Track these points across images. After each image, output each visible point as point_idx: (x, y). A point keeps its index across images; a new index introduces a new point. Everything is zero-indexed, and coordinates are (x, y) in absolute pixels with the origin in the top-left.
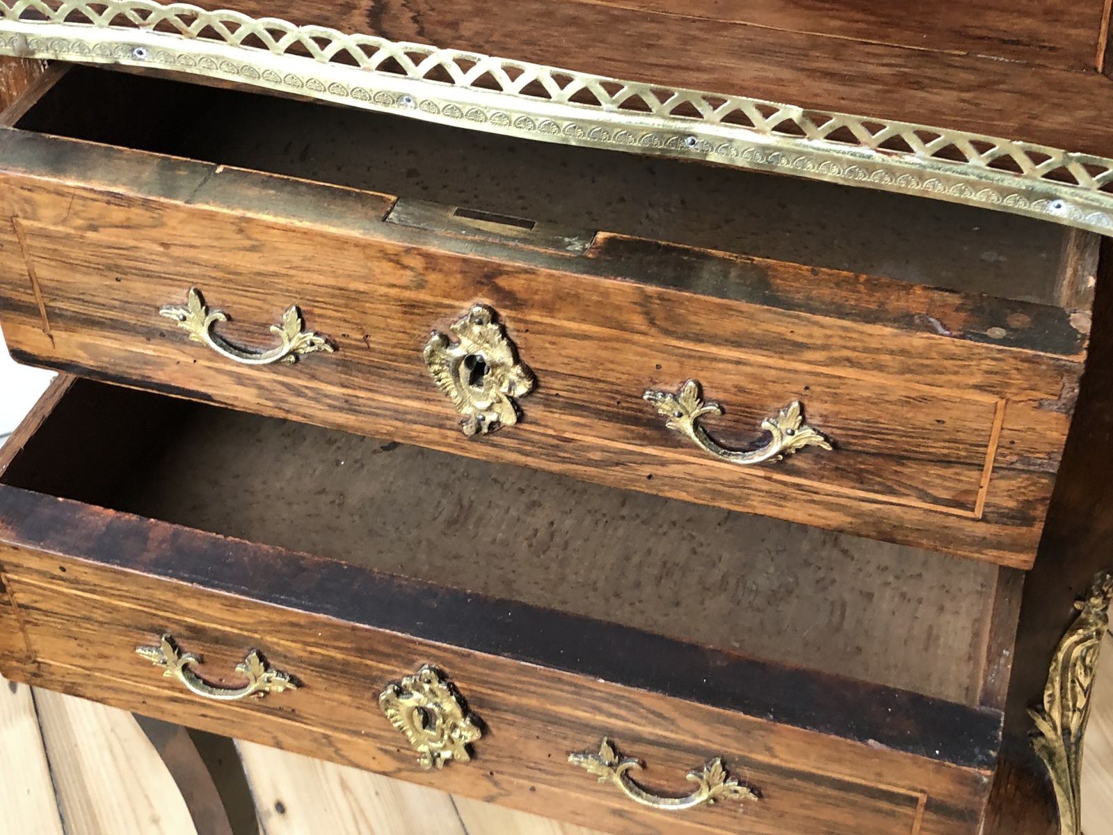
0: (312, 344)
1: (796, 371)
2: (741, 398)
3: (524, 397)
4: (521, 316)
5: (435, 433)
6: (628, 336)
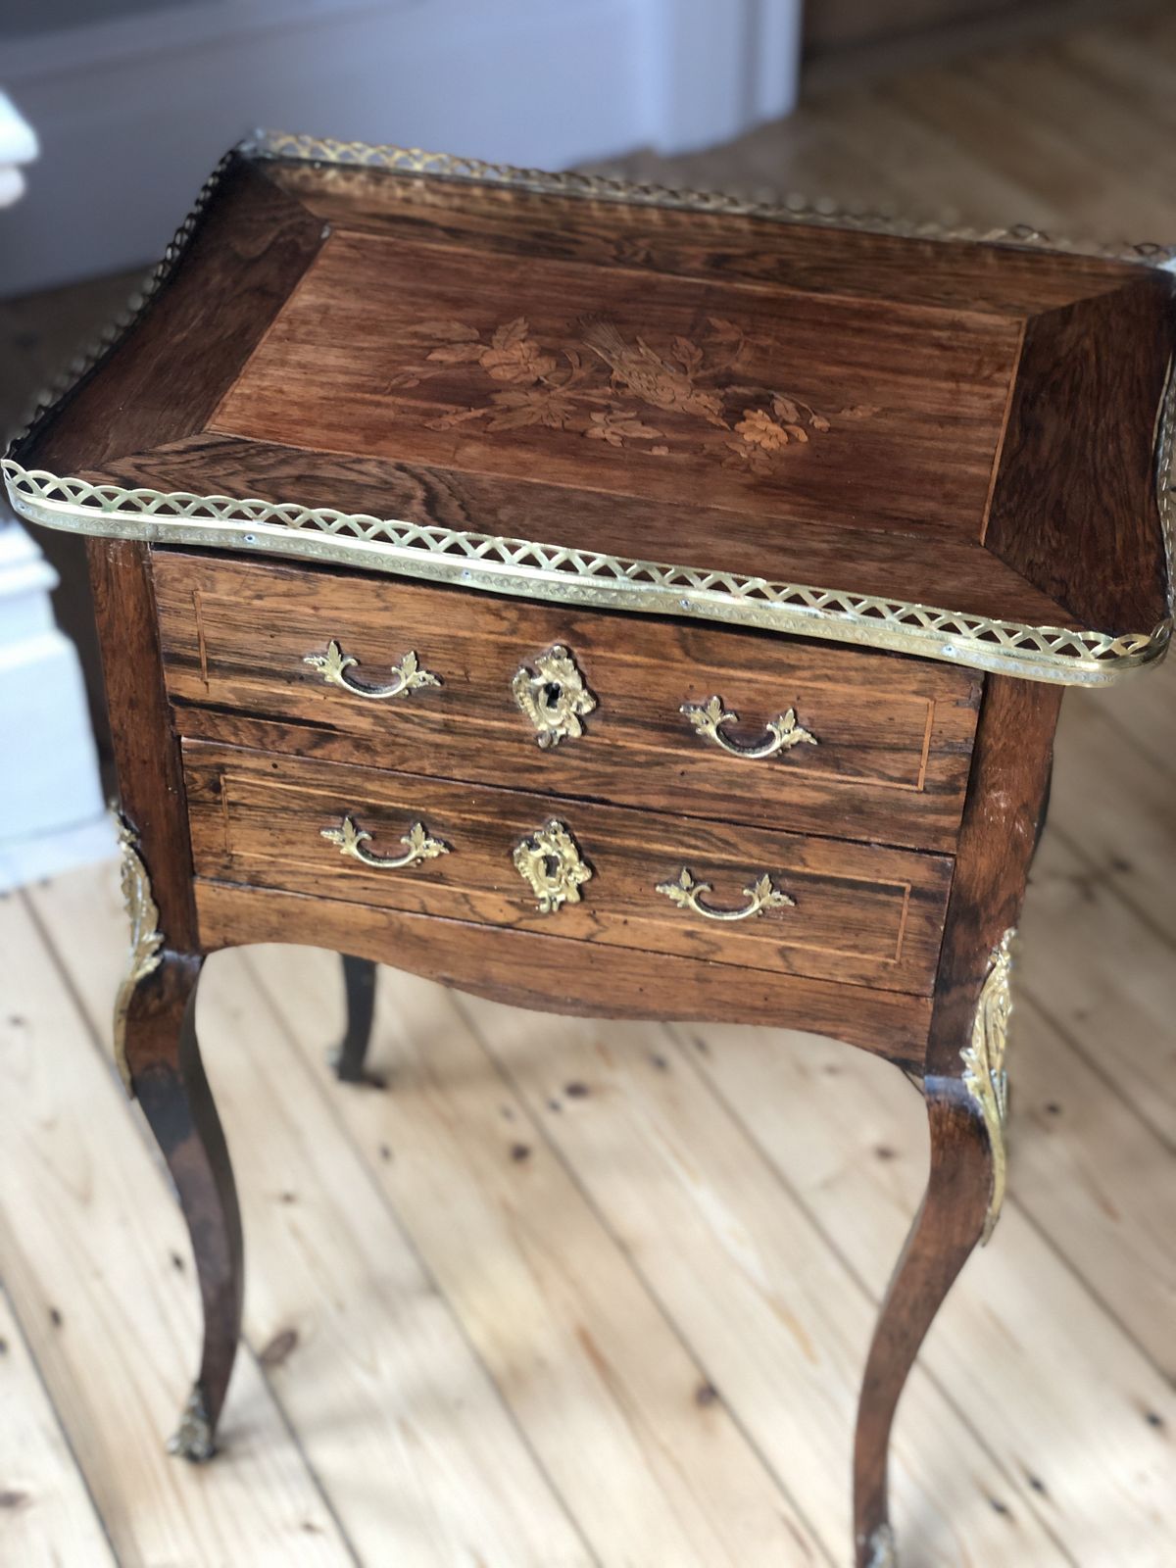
0: (424, 679)
1: (790, 686)
2: (752, 708)
3: (588, 714)
4: (589, 652)
5: (515, 747)
6: (670, 664)
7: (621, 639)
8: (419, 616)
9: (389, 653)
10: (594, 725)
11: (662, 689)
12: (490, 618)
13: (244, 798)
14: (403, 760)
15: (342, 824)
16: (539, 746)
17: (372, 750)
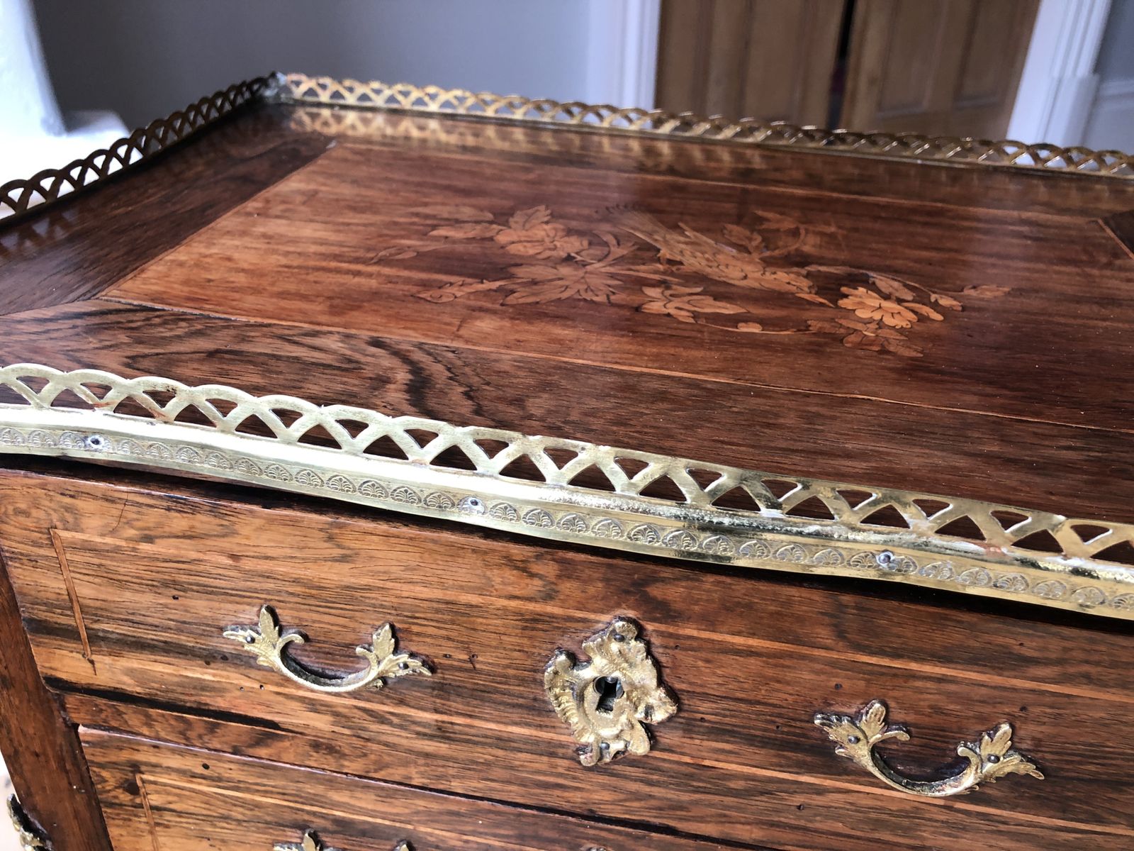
0: (406, 666)
1: (1015, 690)
2: (938, 720)
3: (661, 723)
4: (671, 630)
5: (543, 762)
6: (805, 650)
7: (728, 609)
8: (396, 571)
9: (352, 625)
10: (668, 738)
11: (789, 689)
12: (510, 575)
13: (170, 803)
14: (381, 766)
15: (302, 839)
16: (579, 762)
17: (337, 752)
